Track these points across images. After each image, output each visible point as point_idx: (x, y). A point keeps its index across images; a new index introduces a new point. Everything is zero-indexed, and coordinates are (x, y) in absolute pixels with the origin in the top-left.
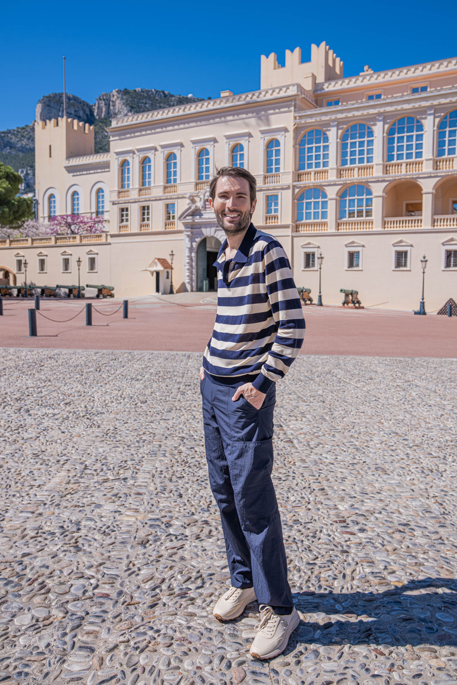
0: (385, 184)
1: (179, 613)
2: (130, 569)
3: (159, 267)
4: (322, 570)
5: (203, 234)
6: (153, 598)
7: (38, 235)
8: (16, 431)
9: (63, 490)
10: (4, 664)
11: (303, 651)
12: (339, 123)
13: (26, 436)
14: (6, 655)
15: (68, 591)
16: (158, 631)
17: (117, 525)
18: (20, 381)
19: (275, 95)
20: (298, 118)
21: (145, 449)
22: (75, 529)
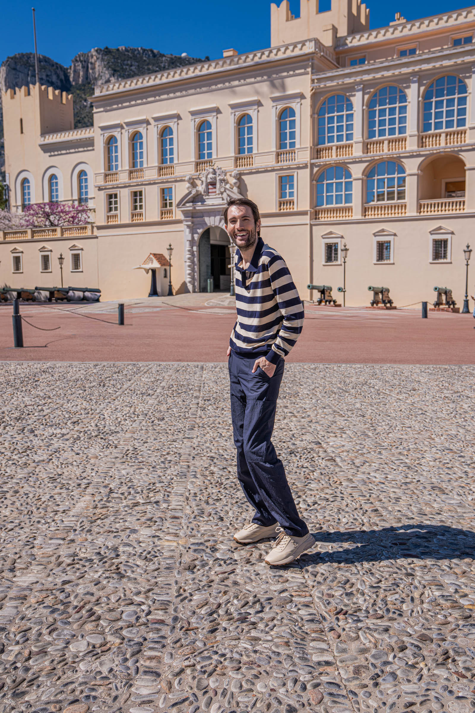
0: (421, 159)
1: (242, 638)
2: (181, 595)
3: (156, 265)
4: (388, 593)
5: (206, 224)
6: (212, 624)
7: (12, 228)
8: (24, 454)
9: (91, 515)
10: (70, 688)
11: (380, 673)
12: (365, 86)
13: (37, 458)
14: (69, 680)
15: (119, 617)
16: (223, 655)
17: (159, 550)
18: (15, 398)
19: (289, 53)
20: (316, 81)
21: (173, 471)
22: (113, 555)
